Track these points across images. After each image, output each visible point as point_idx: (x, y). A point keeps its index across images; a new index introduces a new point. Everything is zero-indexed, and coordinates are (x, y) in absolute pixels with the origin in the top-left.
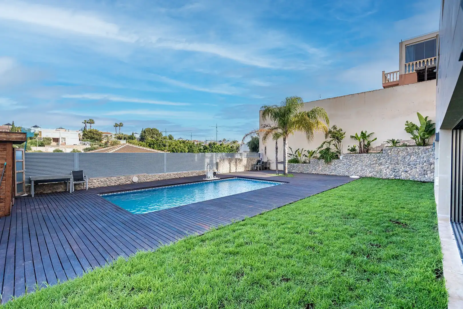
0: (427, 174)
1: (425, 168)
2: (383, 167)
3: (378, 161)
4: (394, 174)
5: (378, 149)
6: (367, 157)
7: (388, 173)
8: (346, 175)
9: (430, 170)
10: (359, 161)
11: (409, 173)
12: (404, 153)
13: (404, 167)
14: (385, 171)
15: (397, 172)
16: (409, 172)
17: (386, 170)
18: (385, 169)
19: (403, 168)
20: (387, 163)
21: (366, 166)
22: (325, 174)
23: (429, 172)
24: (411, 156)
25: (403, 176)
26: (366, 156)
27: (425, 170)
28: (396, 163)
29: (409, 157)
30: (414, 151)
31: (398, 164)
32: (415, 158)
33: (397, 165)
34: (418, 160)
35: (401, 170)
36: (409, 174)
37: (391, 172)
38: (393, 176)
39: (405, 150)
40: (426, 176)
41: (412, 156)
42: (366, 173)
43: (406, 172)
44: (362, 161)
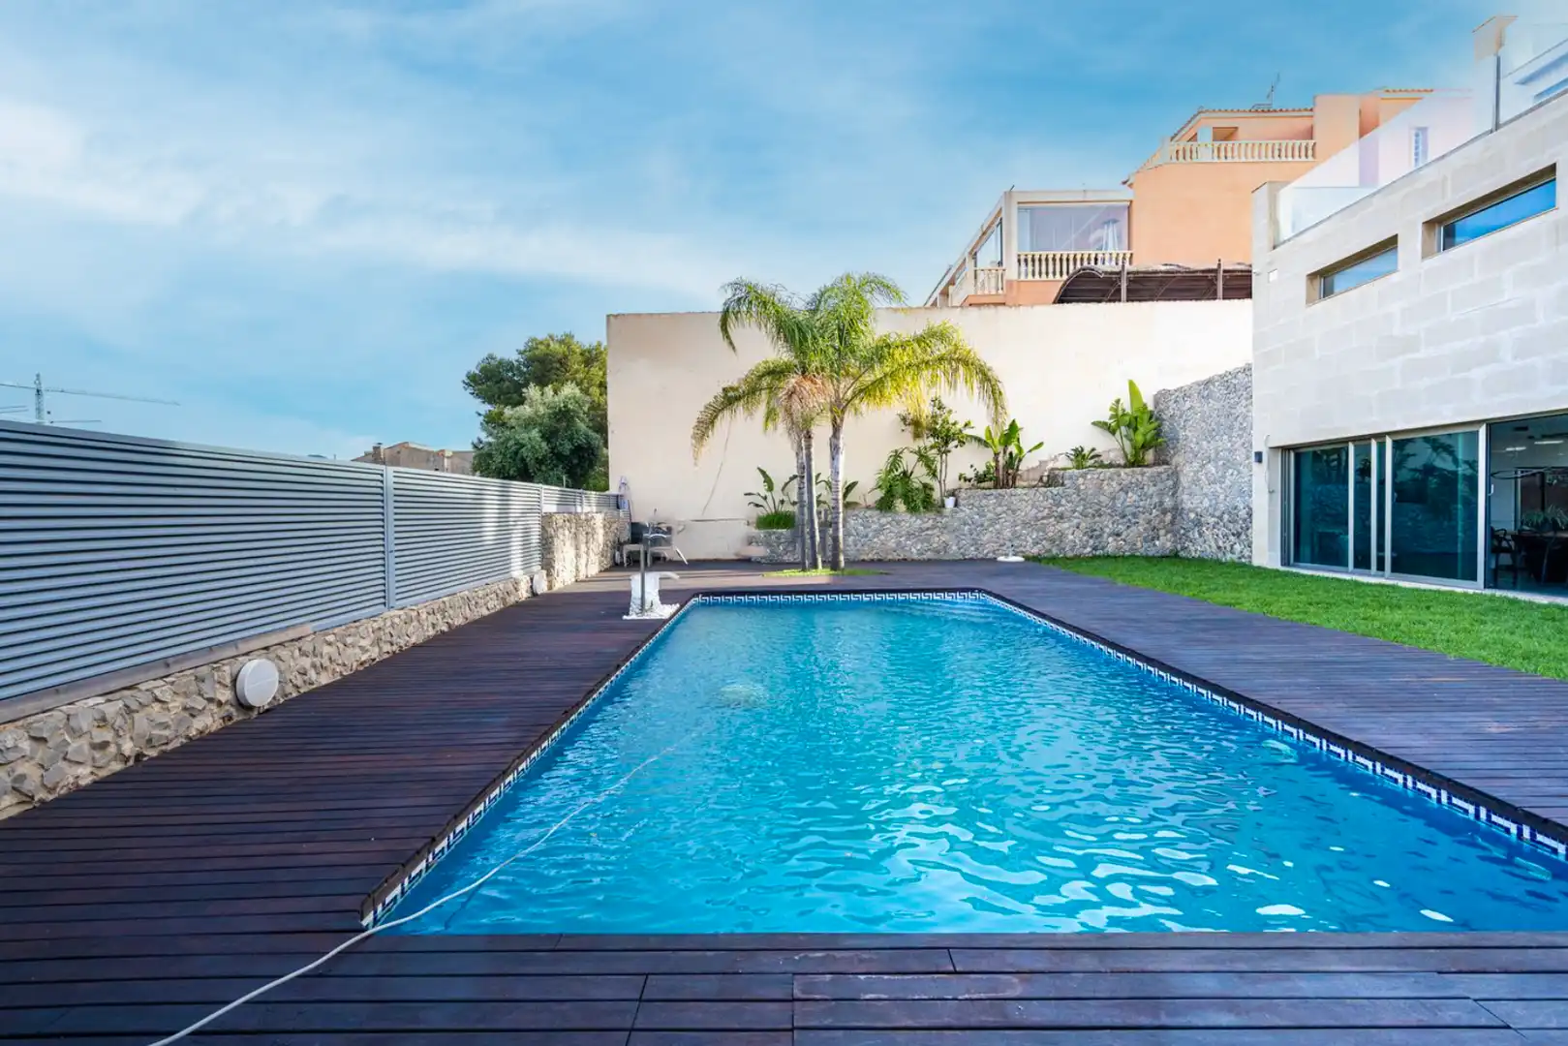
0: (1158, 539)
1: (1155, 523)
2: (1066, 525)
3: (1054, 508)
4: (1091, 542)
5: (1031, 476)
6: (1026, 498)
7: (1077, 541)
8: (971, 556)
9: (1164, 527)
10: (1004, 512)
11: (1123, 537)
12: (1114, 484)
13: (1113, 523)
14: (1071, 537)
15: (1098, 537)
16: (1125, 534)
17: (1073, 534)
18: (1071, 531)
19: (1111, 526)
20: (1076, 514)
21: (1025, 524)
22: (905, 560)
23: (1162, 532)
24: (1127, 493)
25: (1111, 545)
26: (1025, 494)
27: (1155, 528)
28: (1097, 511)
29: (1122, 495)
30: (1134, 480)
31: (1100, 516)
32: (1135, 497)
33: (1097, 519)
34: (1141, 503)
35: (1107, 530)
36: (1124, 541)
37: (1085, 538)
38: (1089, 549)
39: (1116, 477)
40: (1157, 543)
41: (1130, 494)
42: (1025, 547)
43: (1118, 535)
44: (1014, 512)
